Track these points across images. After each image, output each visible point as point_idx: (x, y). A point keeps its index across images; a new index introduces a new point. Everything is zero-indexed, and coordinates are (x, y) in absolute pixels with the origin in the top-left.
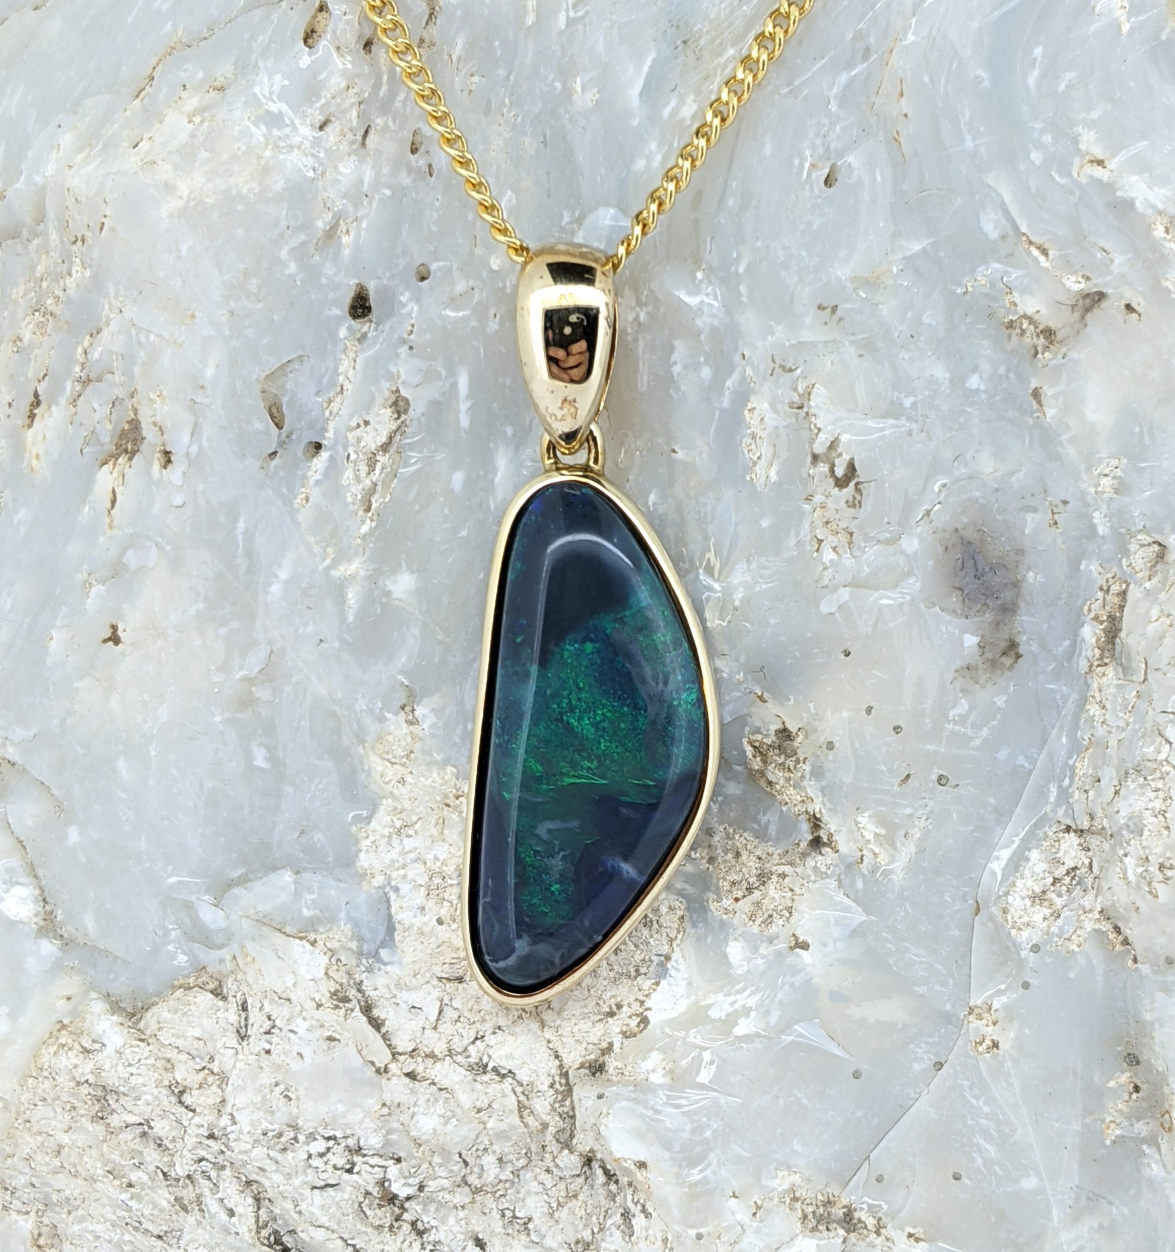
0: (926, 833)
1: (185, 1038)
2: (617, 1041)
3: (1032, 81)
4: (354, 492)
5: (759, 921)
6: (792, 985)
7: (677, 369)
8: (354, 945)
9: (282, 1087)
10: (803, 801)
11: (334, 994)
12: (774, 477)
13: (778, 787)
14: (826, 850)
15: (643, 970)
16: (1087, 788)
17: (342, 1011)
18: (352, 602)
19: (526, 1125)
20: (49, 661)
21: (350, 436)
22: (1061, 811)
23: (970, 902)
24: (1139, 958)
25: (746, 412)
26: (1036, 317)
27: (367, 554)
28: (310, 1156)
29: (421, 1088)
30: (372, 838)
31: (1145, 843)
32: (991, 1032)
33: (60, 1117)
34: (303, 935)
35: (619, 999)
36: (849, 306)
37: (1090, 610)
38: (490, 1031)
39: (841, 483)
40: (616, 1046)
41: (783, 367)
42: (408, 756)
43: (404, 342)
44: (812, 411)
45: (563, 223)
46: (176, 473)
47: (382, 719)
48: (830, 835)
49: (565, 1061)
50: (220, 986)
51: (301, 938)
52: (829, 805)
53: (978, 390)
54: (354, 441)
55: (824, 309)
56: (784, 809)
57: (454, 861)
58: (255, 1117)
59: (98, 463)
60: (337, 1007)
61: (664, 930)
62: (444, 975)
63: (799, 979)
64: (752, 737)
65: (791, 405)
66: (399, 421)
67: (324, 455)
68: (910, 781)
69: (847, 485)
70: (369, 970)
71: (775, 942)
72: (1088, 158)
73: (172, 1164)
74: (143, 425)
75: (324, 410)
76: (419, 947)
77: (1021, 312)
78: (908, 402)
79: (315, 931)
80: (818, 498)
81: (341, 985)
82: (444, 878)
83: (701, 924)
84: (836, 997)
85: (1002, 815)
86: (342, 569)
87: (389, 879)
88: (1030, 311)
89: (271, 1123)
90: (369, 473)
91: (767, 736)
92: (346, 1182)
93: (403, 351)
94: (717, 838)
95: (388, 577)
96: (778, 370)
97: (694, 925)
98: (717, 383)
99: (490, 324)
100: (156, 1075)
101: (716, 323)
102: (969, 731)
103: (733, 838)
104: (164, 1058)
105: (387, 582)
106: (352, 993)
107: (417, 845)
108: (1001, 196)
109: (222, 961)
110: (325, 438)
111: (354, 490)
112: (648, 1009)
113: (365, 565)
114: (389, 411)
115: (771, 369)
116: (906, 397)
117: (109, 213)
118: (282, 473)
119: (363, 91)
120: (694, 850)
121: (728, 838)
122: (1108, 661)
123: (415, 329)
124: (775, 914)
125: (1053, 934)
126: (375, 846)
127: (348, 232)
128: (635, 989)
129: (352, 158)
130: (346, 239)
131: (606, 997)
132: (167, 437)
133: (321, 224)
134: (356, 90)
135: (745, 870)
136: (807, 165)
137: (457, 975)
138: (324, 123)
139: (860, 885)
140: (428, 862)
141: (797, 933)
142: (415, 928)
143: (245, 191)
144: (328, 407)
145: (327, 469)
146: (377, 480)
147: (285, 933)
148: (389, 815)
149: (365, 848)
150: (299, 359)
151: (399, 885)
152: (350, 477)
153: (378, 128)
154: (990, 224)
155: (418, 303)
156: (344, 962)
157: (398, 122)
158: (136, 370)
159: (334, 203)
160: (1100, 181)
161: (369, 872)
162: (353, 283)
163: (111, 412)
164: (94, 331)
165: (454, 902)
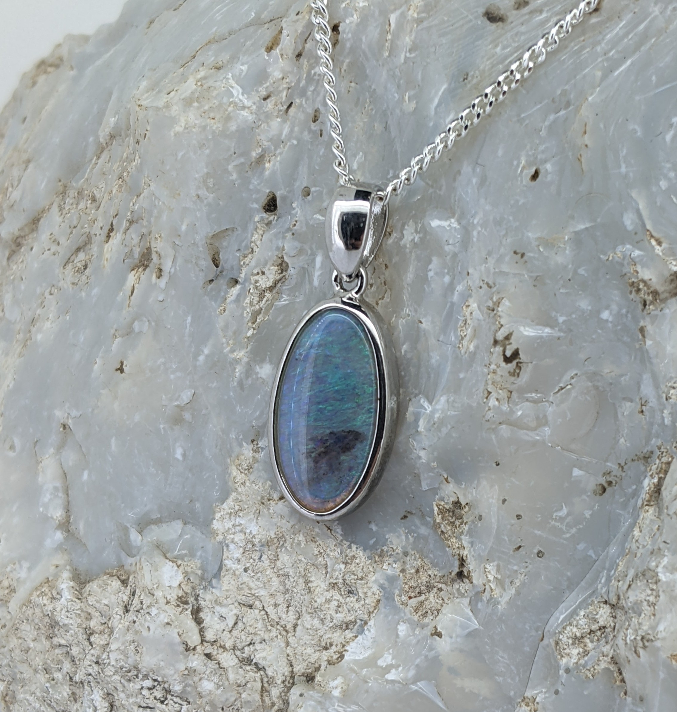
0: (523, 584)
1: (101, 603)
2: (324, 664)
3: (668, 137)
5: (420, 613)
6: (426, 657)
7: (431, 274)
8: (199, 572)
9: (136, 644)
10: (458, 548)
11: (180, 598)
12: (471, 348)
13: (446, 536)
14: (466, 580)
15: (351, 627)
16: (620, 579)
17: (180, 609)
18: (237, 374)
19: (263, 701)
20: (93, 375)
21: (252, 278)
22: (604, 590)
23: (539, 632)
24: (628, 693)
25: (464, 307)
26: (649, 282)
27: (248, 349)
28: (142, 688)
29: (212, 665)
30: (222, 513)
31: (640, 621)
33: (32, 632)
34: (175, 560)
35: (332, 640)
36: (531, 255)
37: (650, 470)
38: (259, 641)
39: (507, 360)
40: (323, 668)
41: (488, 284)
42: (249, 470)
43: (290, 230)
44: (499, 313)
45: (389, 177)
46: (163, 282)
47: (241, 446)
48: (469, 572)
49: (295, 670)
50: (128, 578)
51: (173, 562)
52: (473, 554)
53: (607, 321)
54: (253, 282)
55: (516, 254)
56: (447, 549)
57: (259, 536)
58: (119, 657)
59: (130, 270)
60: (178, 606)
61: (366, 606)
62: (242, 602)
63: (431, 654)
64: (438, 502)
65: (488, 308)
66: (281, 275)
67: (238, 287)
68: (521, 549)
69: (511, 362)
70: (205, 588)
71: (425, 628)
73: (75, 673)
74: (152, 251)
75: (240, 261)
76: (233, 582)
77: (640, 278)
78: (561, 319)
79: (183, 559)
80: (493, 367)
81: (186, 593)
82: (252, 545)
83: (388, 607)
84: (452, 670)
85: (572, 585)
86: (235, 354)
87: (225, 538)
88: (646, 278)
89: (126, 663)
90: (259, 302)
91: (447, 503)
92: (158, 708)
93: (289, 235)
94: (408, 558)
95: (258, 364)
96: (484, 286)
97: (385, 607)
98: (452, 287)
100: (80, 620)
101: (456, 250)
102: (564, 528)
104: (87, 612)
105: (257, 367)
106: (191, 600)
107: (243, 522)
108: (638, 205)
109: (131, 564)
110: (240, 277)
111: (248, 310)
112: (345, 651)
113: (247, 355)
114: (276, 268)
115: (481, 284)
116: (560, 316)
117: (148, 129)
118: (214, 293)
119: (291, 82)
120: (395, 562)
121: (415, 559)
122: (652, 503)
123: (297, 224)
124: (429, 611)
125: (580, 664)
126: (222, 518)
127: (269, 161)
128: (343, 637)
129: (279, 120)
130: (267, 165)
131: (325, 637)
132: (162, 260)
133: (254, 154)
134: (287, 80)
135: (419, 581)
136: (521, 166)
137: (249, 604)
138: (268, 97)
139: (480, 605)
140: (246, 534)
141: (437, 626)
142: (232, 571)
143: (214, 128)
144: (242, 260)
145: (238, 295)
146: (262, 307)
147: (166, 556)
148: (234, 502)
149: (217, 518)
150: (232, 229)
151: (229, 544)
152: (248, 302)
153: (296, 104)
154: (629, 221)
155: (301, 209)
156: (192, 581)
157: (308, 102)
158: (152, 220)
159: (263, 143)
161: (216, 532)
162: (268, 191)
163: (140, 242)
164: (139, 194)
165: (256, 561)
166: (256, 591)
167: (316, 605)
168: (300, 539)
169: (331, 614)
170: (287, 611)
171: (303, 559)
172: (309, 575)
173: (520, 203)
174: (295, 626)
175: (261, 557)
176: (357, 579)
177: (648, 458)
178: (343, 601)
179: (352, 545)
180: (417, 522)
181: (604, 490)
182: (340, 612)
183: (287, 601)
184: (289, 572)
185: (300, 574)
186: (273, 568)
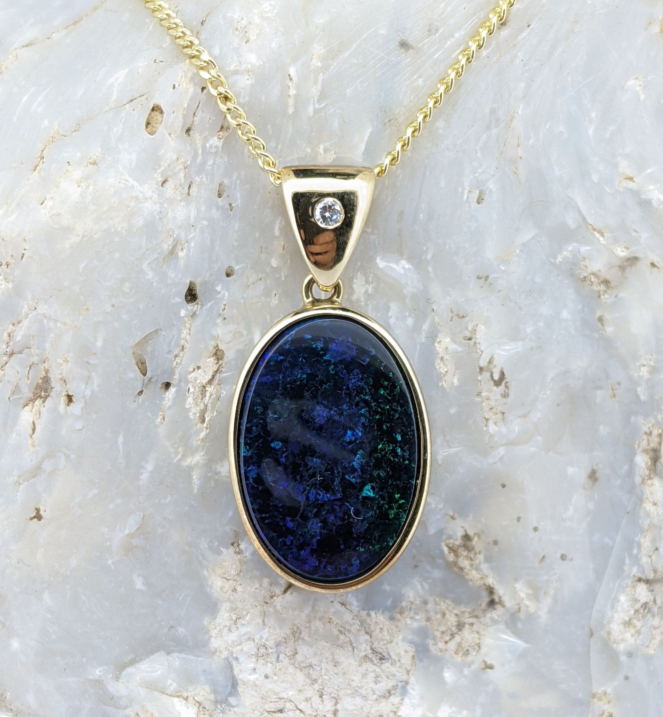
0: (557, 590)
3: (591, 132)
4: (194, 412)
5: (461, 654)
6: (487, 692)
8: (212, 697)
10: (482, 578)
12: (456, 382)
13: (466, 571)
14: (498, 607)
15: (393, 692)
16: (650, 554)
18: (196, 481)
21: (189, 377)
22: (635, 569)
23: (587, 630)
25: (436, 344)
26: (599, 273)
27: (205, 450)
30: (218, 628)
32: (608, 708)
34: (180, 694)
39: (497, 383)
41: (458, 315)
42: (238, 574)
43: (220, 315)
44: (478, 341)
46: (76, 408)
47: (219, 553)
48: (500, 598)
51: (178, 697)
52: (497, 579)
53: (567, 320)
54: (191, 380)
55: (480, 278)
56: (470, 583)
57: (273, 637)
59: (21, 406)
61: (404, 667)
62: (271, 710)
63: (490, 688)
64: (448, 542)
65: (465, 338)
66: (218, 365)
67: (172, 390)
68: (545, 559)
69: (501, 385)
70: (223, 711)
71: (473, 665)
72: (624, 176)
74: (52, 380)
75: (172, 362)
76: (255, 694)
77: (590, 272)
78: (530, 330)
79: (187, 690)
80: (485, 394)
82: (266, 648)
83: (426, 660)
84: (512, 696)
85: (599, 575)
86: (189, 461)
87: (232, 653)
88: (595, 270)
90: (202, 399)
91: (456, 540)
93: (219, 321)
94: (430, 605)
96: (455, 318)
97: (421, 660)
98: (417, 328)
99: (273, 300)
101: (415, 291)
102: (576, 525)
103: (440, 605)
105: (218, 467)
107: (248, 630)
108: (577, 203)
110: (173, 379)
113: (204, 458)
114: (212, 359)
115: (451, 317)
116: (528, 327)
117: (27, 247)
118: (147, 404)
119: (186, 161)
120: (416, 613)
121: (436, 604)
123: (226, 307)
124: (470, 649)
125: (639, 644)
126: (220, 634)
127: (182, 249)
128: (390, 704)
129: (183, 203)
130: (181, 254)
131: (373, 712)
132: (68, 386)
133: (166, 246)
134: (182, 160)
135: (449, 623)
136: (466, 191)
137: (279, 709)
138: (164, 182)
139: (520, 625)
140: (256, 640)
141: (485, 659)
142: (251, 682)
143: (119, 229)
144: (175, 360)
145: (175, 399)
146: (207, 403)
147: (167, 694)
148: (228, 612)
149: (214, 635)
150: (156, 331)
151: (238, 656)
152: (191, 402)
153: (197, 183)
154: (571, 220)
155: (228, 290)
156: (207, 709)
157: (209, 178)
158: (48, 346)
159: (174, 232)
160: (631, 190)
161: (218, 650)
162: (188, 282)
163: (29, 373)
164: (16, 322)
165: (274, 663)
166: (284, 694)
167: (354, 684)
168: (317, 625)
169: (371, 688)
170: (322, 701)
171: (325, 643)
172: (338, 657)
173: (473, 229)
174: (335, 713)
175: (278, 657)
176: (388, 643)
178: (380, 670)
179: (371, 612)
180: (428, 567)
182: (379, 682)
183: (318, 691)
184: (312, 662)
185: (328, 660)
186: (294, 664)
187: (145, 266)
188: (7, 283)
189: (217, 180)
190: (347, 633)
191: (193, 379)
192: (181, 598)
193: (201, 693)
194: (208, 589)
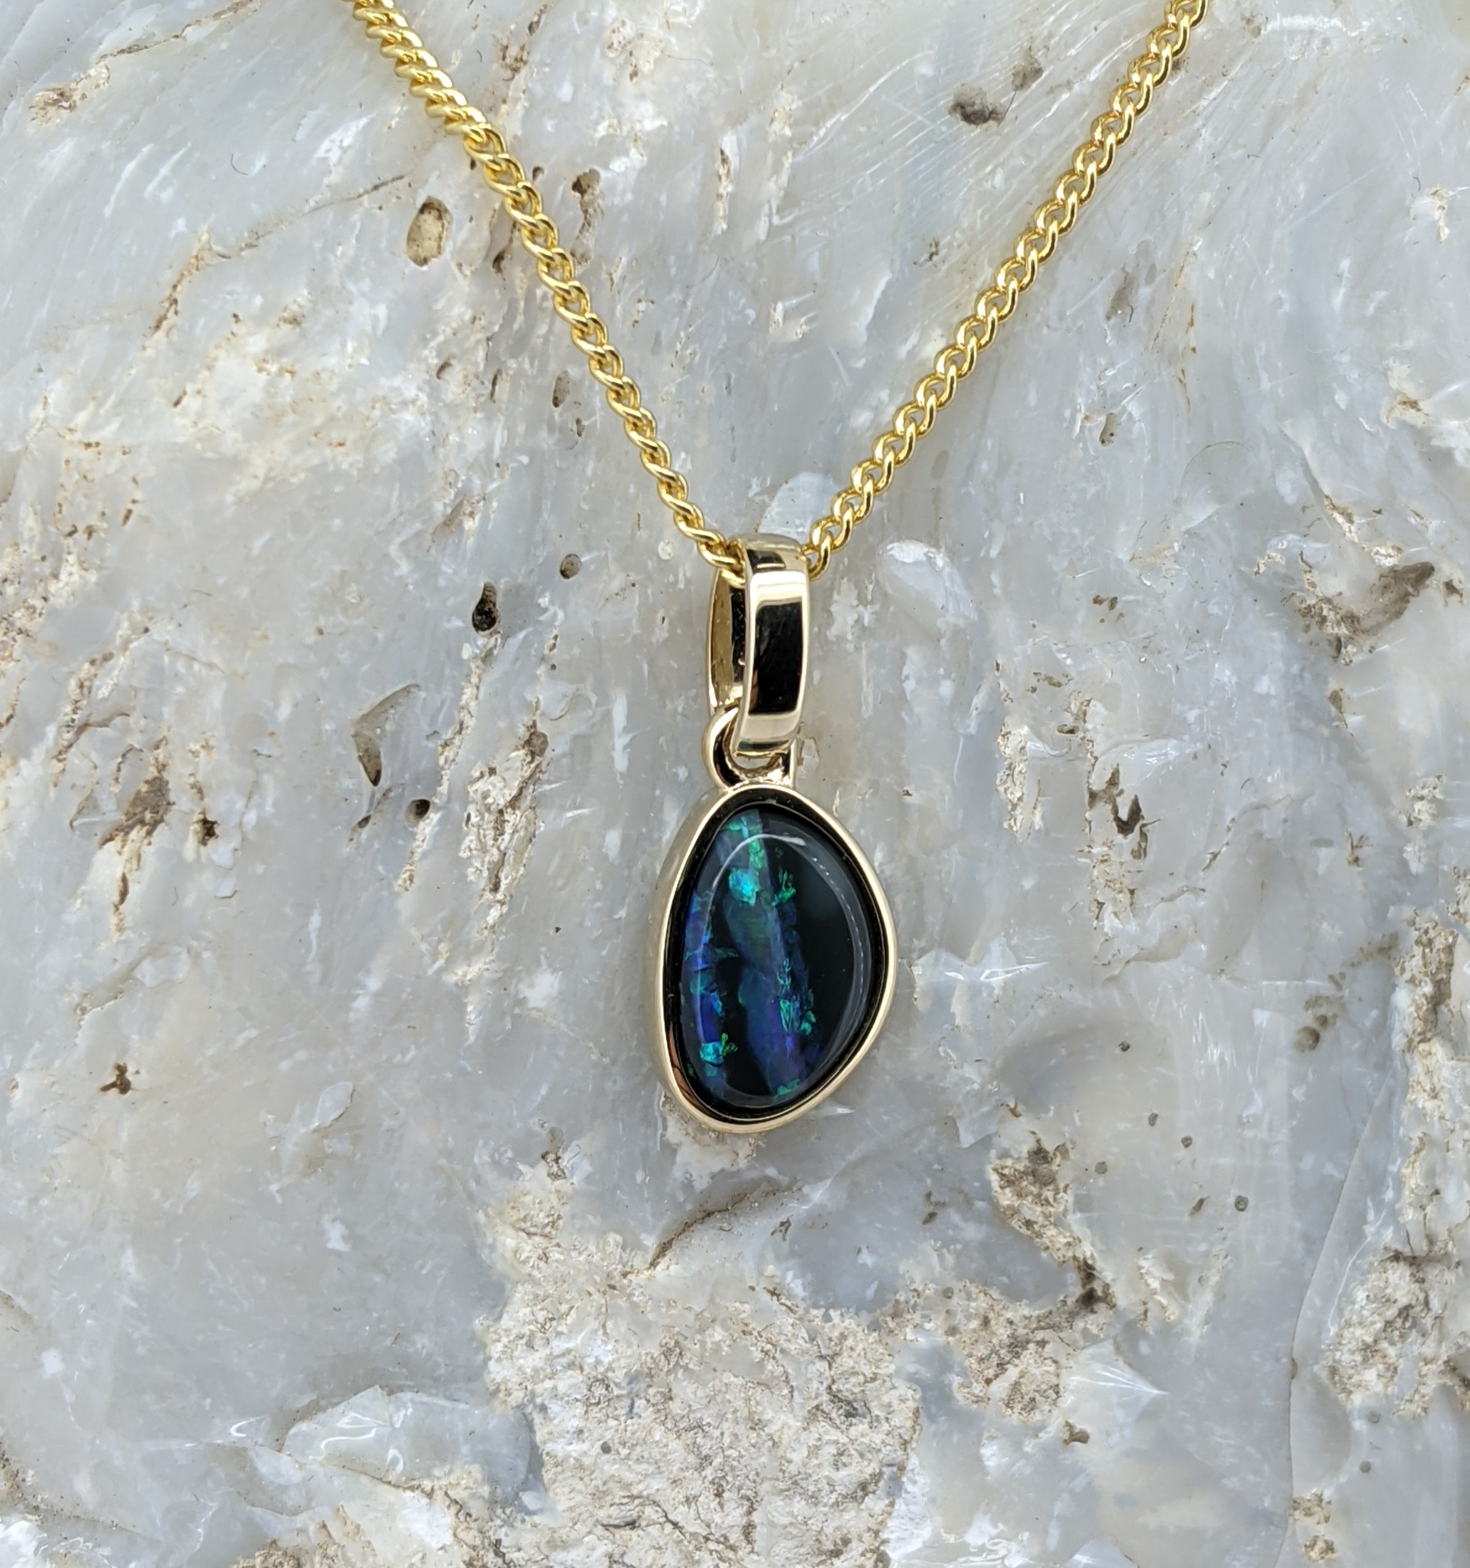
0: (1225, 1275)
3: (1338, 298)
4: (477, 868)
5: (1018, 1407)
6: (1072, 1492)
7: (910, 685)
8: (485, 1491)
10: (1069, 1244)
12: (1037, 821)
13: (1036, 1227)
14: (1100, 1306)
15: (872, 1487)
16: (1425, 1201)
18: (473, 1017)
21: (471, 789)
22: (1388, 1234)
23: (1284, 1360)
25: (1000, 739)
26: (1338, 600)
27: (496, 950)
30: (505, 1340)
32: (1324, 1531)
34: (415, 1483)
35: (845, 1531)
36: (1131, 597)
37: (1404, 970)
39: (1125, 827)
41: (1048, 681)
42: (554, 1222)
43: (543, 659)
44: (1089, 735)
45: (751, 494)
46: (221, 850)
47: (514, 1174)
48: (1106, 1287)
51: (412, 1489)
52: (1100, 1246)
53: (1268, 696)
54: (476, 797)
55: (1100, 602)
56: (1044, 1255)
59: (98, 840)
61: (896, 1433)
62: (613, 1522)
63: (1079, 1484)
64: (1000, 1163)
65: (1061, 729)
66: (533, 765)
67: (433, 817)
68: (1204, 1206)
69: (1132, 831)
70: (508, 1523)
71: (1043, 1433)
72: (1398, 398)
74: (170, 786)
75: (438, 758)
76: (580, 1486)
77: (1320, 595)
78: (1192, 715)
79: (430, 1476)
80: (1099, 849)
81: (474, 1548)
82: (608, 1387)
83: (943, 1419)
84: (1123, 1501)
85: (1312, 1243)
86: (460, 972)
87: (533, 1395)
88: (1331, 592)
90: (496, 840)
91: (1019, 1159)
93: (541, 671)
94: (955, 1299)
95: (520, 980)
96: (1043, 685)
97: (932, 1419)
98: (960, 703)
99: (657, 631)
101: (961, 622)
102: (1266, 1136)
103: (976, 1299)
105: (521, 986)
106: (490, 1559)
107: (570, 1345)
108: (1300, 450)
109: (301, 1531)
110: (435, 794)
111: (478, 864)
112: (885, 1542)
113: (493, 966)
114: (522, 752)
115: (1033, 681)
116: (1191, 709)
117: (138, 496)
118: (376, 846)
119: (492, 323)
120: (927, 1318)
121: (969, 1297)
122: (1429, 1035)
123: (558, 642)
124: (1038, 1397)
125: (1392, 1395)
126: (508, 1353)
127: (472, 514)
128: (865, 1514)
129: (479, 415)
130: (470, 525)
131: (828, 1530)
132: (206, 800)
133: (439, 507)
134: (483, 322)
135: (995, 1341)
136: (1080, 417)
137: (629, 1519)
138: (443, 368)
139: (1144, 1348)
140: (586, 1367)
141: (1071, 1421)
142: (572, 1461)
143: (345, 466)
144: (442, 754)
145: (437, 836)
146: (506, 848)
147: (389, 1483)
148: (528, 1305)
149: (496, 1356)
150: (407, 690)
151: (546, 1403)
152: (473, 846)
153: (511, 372)
154: (1288, 487)
155: (563, 606)
156: (474, 1517)
157: (536, 363)
158: (167, 711)
159: (457, 476)
160: (1412, 427)
161: (503, 1387)
162: (482, 585)
163: (119, 770)
164: (98, 657)
165: (622, 1419)
166: (641, 1487)
167: (793, 1469)
168: (718, 1338)
169: (827, 1477)
170: (721, 1505)
171: (733, 1379)
172: (760, 1408)
173: (1089, 496)
174: (748, 1530)
175: (632, 1407)
176: (866, 1382)
177: (1390, 948)
178: (846, 1440)
179: (831, 1312)
180: (955, 1217)
181: (1316, 1037)
182: (845, 1465)
183: (712, 1482)
184: (701, 1419)
185: (739, 1414)
186: (663, 1423)
187: (393, 549)
188: (83, 573)
189: (554, 368)
190: (778, 1355)
191: (479, 795)
192: (424, 1272)
193: (463, 1482)
194: (485, 1254)
